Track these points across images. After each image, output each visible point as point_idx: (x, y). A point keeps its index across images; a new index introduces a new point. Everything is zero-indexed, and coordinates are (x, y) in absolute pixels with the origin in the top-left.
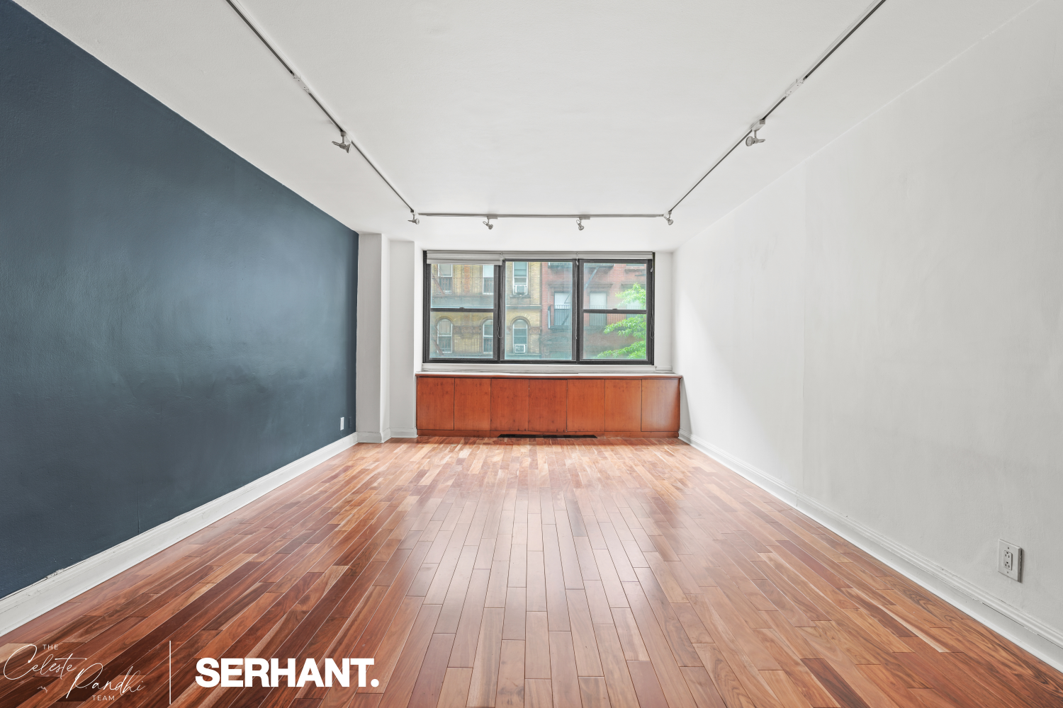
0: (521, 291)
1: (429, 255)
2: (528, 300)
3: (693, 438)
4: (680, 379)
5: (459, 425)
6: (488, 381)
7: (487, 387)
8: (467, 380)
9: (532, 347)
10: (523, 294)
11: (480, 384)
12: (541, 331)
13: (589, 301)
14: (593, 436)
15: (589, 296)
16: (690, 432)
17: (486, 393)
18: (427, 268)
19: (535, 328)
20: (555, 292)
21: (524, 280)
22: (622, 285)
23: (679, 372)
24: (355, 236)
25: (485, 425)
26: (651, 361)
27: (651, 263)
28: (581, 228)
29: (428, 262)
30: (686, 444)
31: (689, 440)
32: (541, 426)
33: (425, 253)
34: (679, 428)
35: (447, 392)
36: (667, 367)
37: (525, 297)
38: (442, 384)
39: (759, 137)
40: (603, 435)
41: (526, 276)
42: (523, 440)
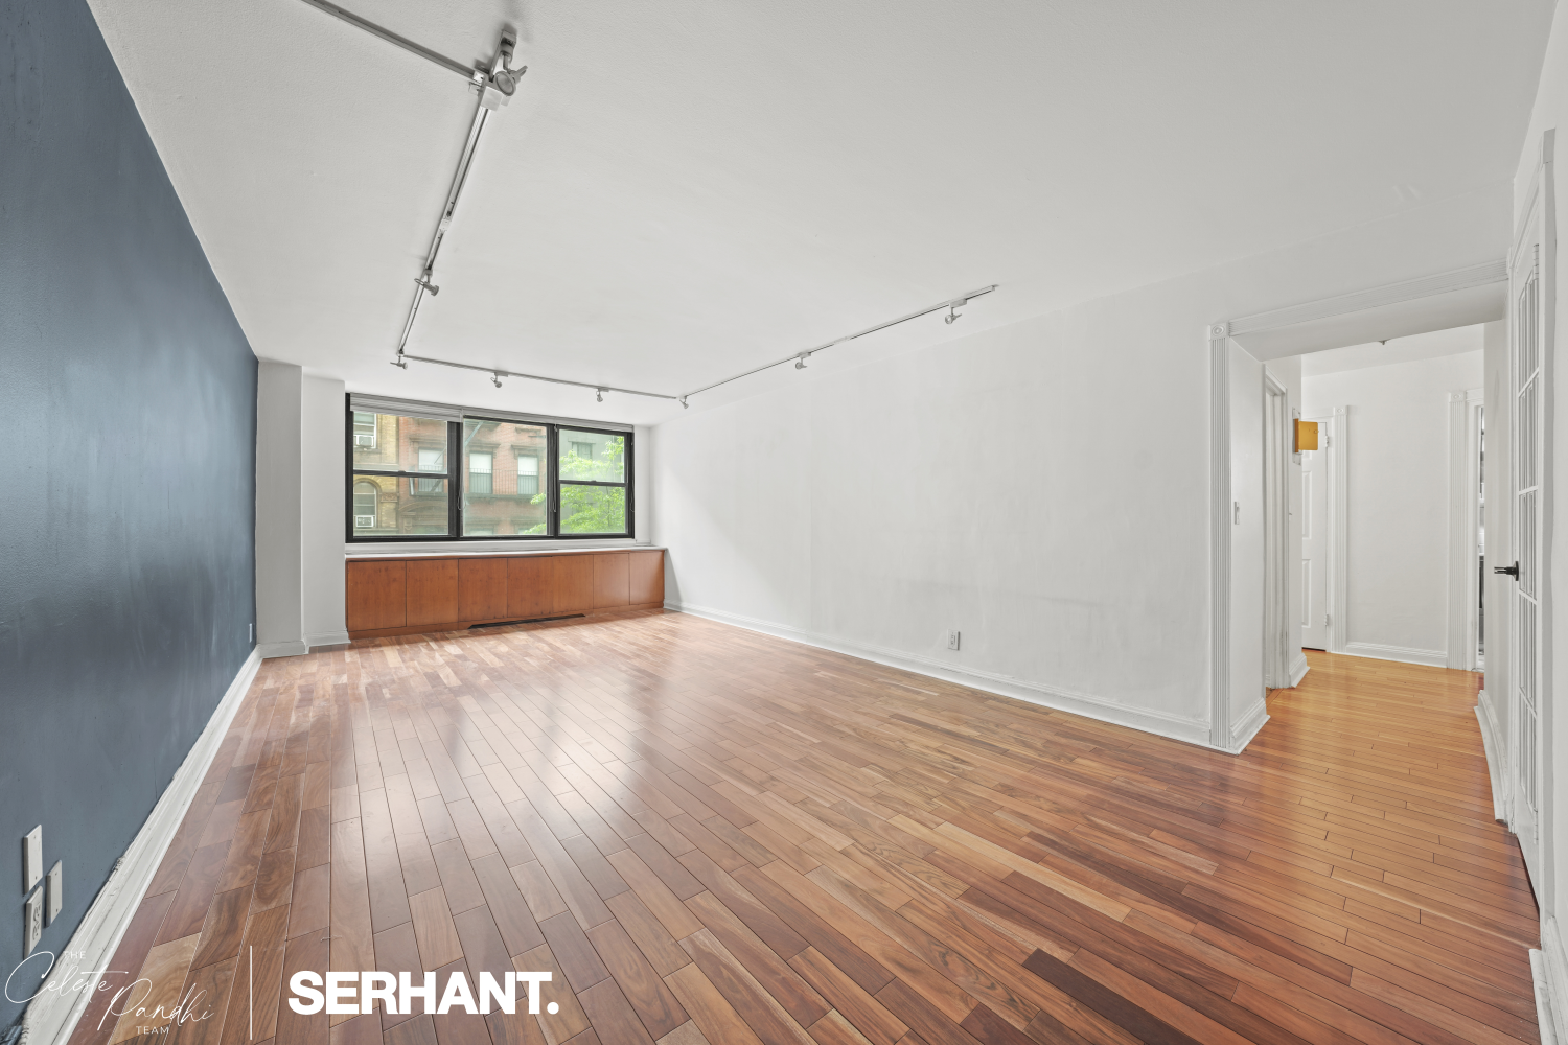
0: (366, 444)
1: (352, 400)
2: (377, 456)
3: (684, 605)
4: (664, 552)
5: (413, 619)
6: (455, 563)
7: (453, 570)
8: (425, 562)
9: (384, 519)
10: (368, 447)
11: (443, 567)
12: (399, 498)
13: (469, 465)
14: (582, 615)
15: (469, 456)
16: (679, 599)
17: (451, 577)
18: (349, 415)
19: (389, 495)
20: (420, 448)
21: (371, 429)
22: (512, 446)
23: (662, 546)
24: (254, 363)
25: (451, 615)
26: (631, 534)
27: (629, 438)
28: (600, 399)
29: (352, 408)
30: (676, 611)
31: (679, 608)
32: (524, 609)
33: (348, 396)
34: (663, 598)
35: (395, 580)
36: (646, 540)
37: (374, 452)
38: (386, 569)
39: (804, 364)
40: (592, 613)
41: (373, 423)
42: (504, 628)
